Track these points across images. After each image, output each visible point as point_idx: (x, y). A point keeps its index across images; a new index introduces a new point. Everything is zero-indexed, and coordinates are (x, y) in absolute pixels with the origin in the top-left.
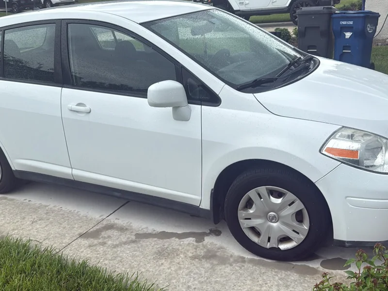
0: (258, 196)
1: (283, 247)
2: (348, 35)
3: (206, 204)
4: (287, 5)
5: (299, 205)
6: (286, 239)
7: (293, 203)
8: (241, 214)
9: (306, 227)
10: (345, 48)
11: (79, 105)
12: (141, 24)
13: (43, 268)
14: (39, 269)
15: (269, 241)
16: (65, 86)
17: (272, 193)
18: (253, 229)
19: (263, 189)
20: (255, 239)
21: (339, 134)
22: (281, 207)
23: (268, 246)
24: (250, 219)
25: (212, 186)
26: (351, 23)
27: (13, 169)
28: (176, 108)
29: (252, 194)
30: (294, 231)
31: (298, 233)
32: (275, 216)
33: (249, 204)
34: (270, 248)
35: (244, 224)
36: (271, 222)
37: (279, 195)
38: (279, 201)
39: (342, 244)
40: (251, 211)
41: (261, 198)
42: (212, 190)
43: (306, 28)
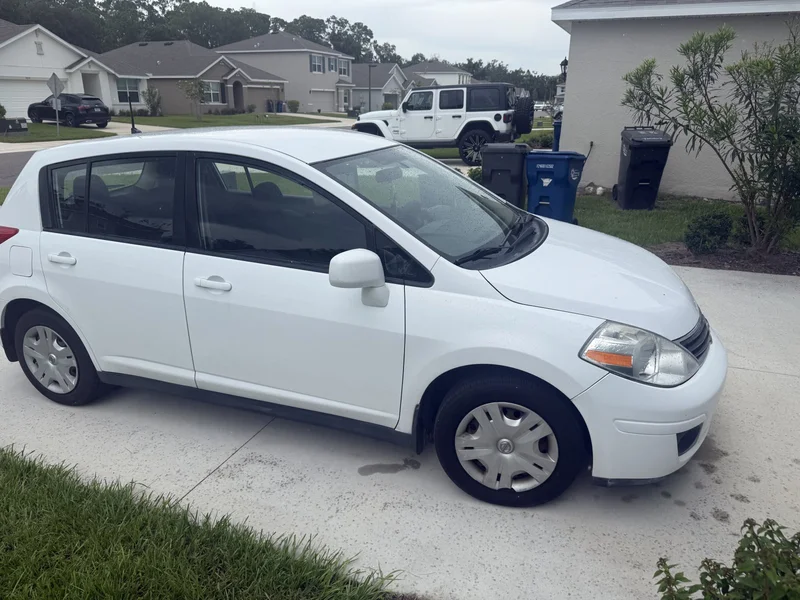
0: (485, 416)
1: (518, 487)
2: (547, 182)
3: (406, 426)
4: (456, 137)
5: (544, 430)
6: (523, 477)
7: (536, 426)
8: (461, 441)
9: (552, 460)
10: (542, 198)
11: (212, 278)
12: (311, 165)
13: (160, 532)
14: (154, 532)
15: (499, 478)
16: (190, 249)
17: (505, 411)
18: (476, 463)
19: (493, 407)
20: (477, 476)
21: (604, 331)
22: (519, 431)
23: (497, 486)
24: (472, 448)
25: (417, 401)
26: (551, 166)
27: (98, 369)
28: (368, 288)
29: (477, 413)
30: (535, 465)
31: (541, 468)
32: (508, 443)
33: (473, 427)
34: (500, 490)
35: (464, 456)
36: (503, 452)
37: (516, 415)
38: (517, 423)
39: (602, 483)
40: (474, 438)
41: (490, 419)
42: (417, 406)
43: (493, 171)
